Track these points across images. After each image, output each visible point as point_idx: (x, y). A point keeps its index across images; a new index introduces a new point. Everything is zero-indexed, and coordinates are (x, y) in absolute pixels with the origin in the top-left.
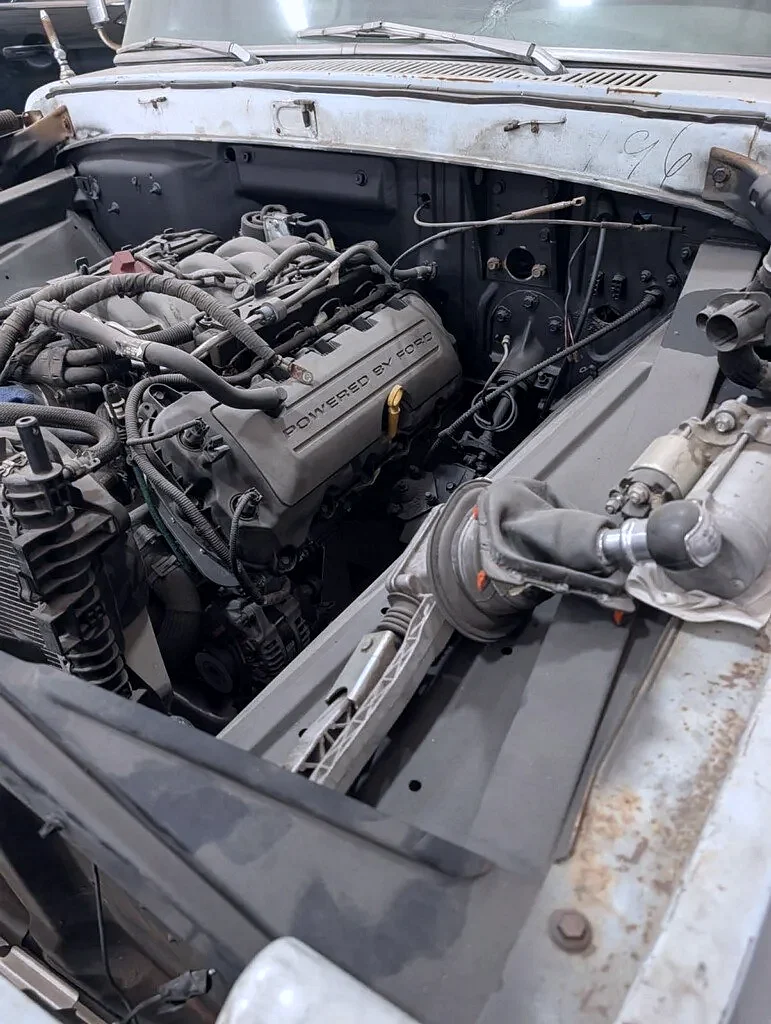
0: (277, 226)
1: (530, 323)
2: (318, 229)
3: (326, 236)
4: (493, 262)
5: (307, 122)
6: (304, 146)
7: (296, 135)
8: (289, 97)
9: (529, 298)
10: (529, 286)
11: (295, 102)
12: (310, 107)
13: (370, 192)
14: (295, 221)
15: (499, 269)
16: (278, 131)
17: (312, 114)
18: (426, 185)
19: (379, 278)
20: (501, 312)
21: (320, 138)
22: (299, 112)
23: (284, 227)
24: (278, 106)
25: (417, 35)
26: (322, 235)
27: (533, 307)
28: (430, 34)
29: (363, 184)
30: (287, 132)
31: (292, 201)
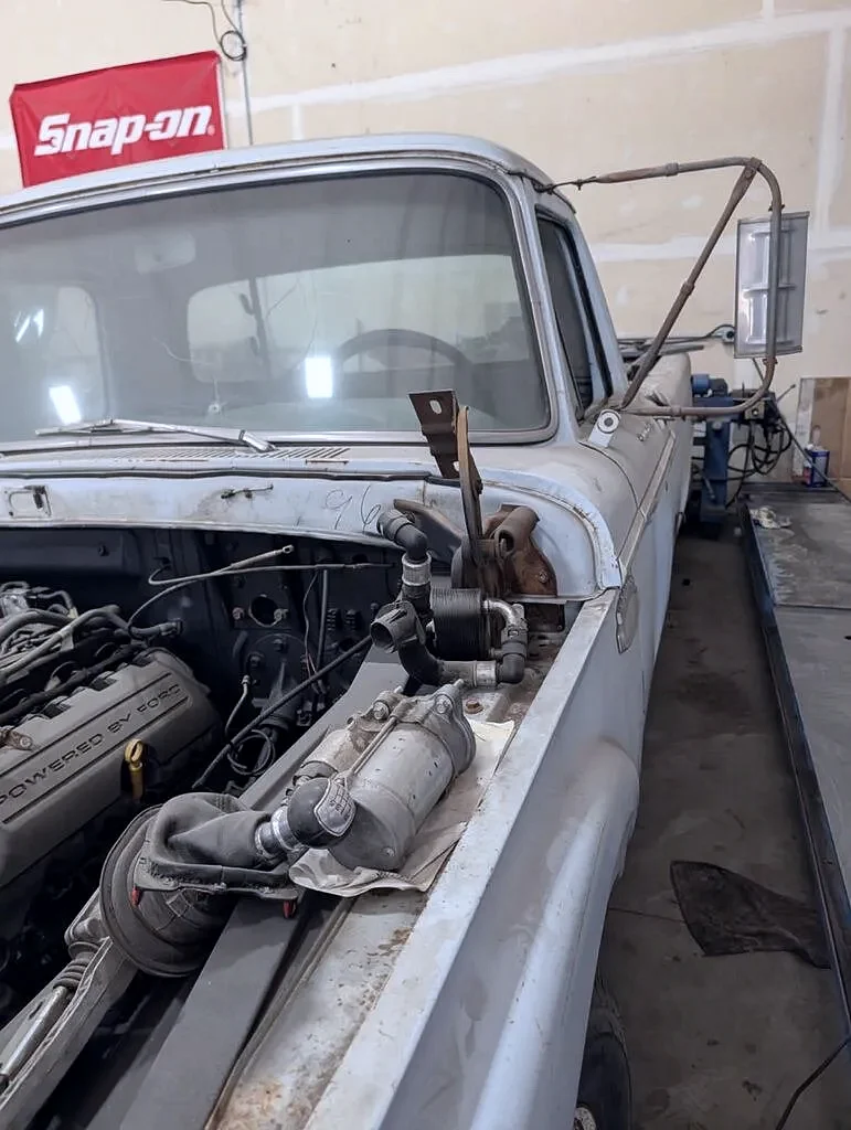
0: (15, 601)
1: (283, 666)
2: (60, 600)
3: (69, 606)
4: (237, 612)
5: (39, 503)
6: (38, 525)
7: (28, 515)
8: (20, 484)
9: (279, 641)
10: (275, 630)
11: (26, 488)
12: (40, 491)
13: (114, 561)
14: (36, 594)
15: (245, 617)
16: (11, 514)
17: (43, 497)
18: (165, 549)
19: (126, 639)
20: (254, 658)
21: (53, 518)
22: (30, 497)
23: (23, 602)
24: (9, 492)
25: (146, 428)
26: (64, 604)
27: (284, 649)
28: (157, 426)
29: (105, 553)
30: (19, 514)
31: (32, 577)
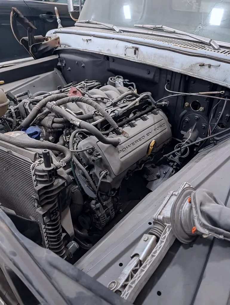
0: (120, 83)
1: (195, 124)
2: (132, 85)
3: (135, 88)
4: (187, 104)
5: (135, 53)
6: (133, 61)
7: (131, 56)
8: (131, 45)
9: (197, 117)
10: (197, 113)
11: (132, 47)
12: (137, 49)
13: (151, 76)
14: (126, 82)
15: (189, 106)
16: (125, 55)
17: (137, 51)
18: (169, 77)
19: (150, 104)
20: (186, 119)
21: (138, 59)
22: (133, 50)
23: (122, 84)
24: (126, 47)
25: (173, 31)
26: (133, 87)
27: (198, 119)
28: (177, 31)
29: (149, 74)
30: (128, 55)
31: (125, 76)
